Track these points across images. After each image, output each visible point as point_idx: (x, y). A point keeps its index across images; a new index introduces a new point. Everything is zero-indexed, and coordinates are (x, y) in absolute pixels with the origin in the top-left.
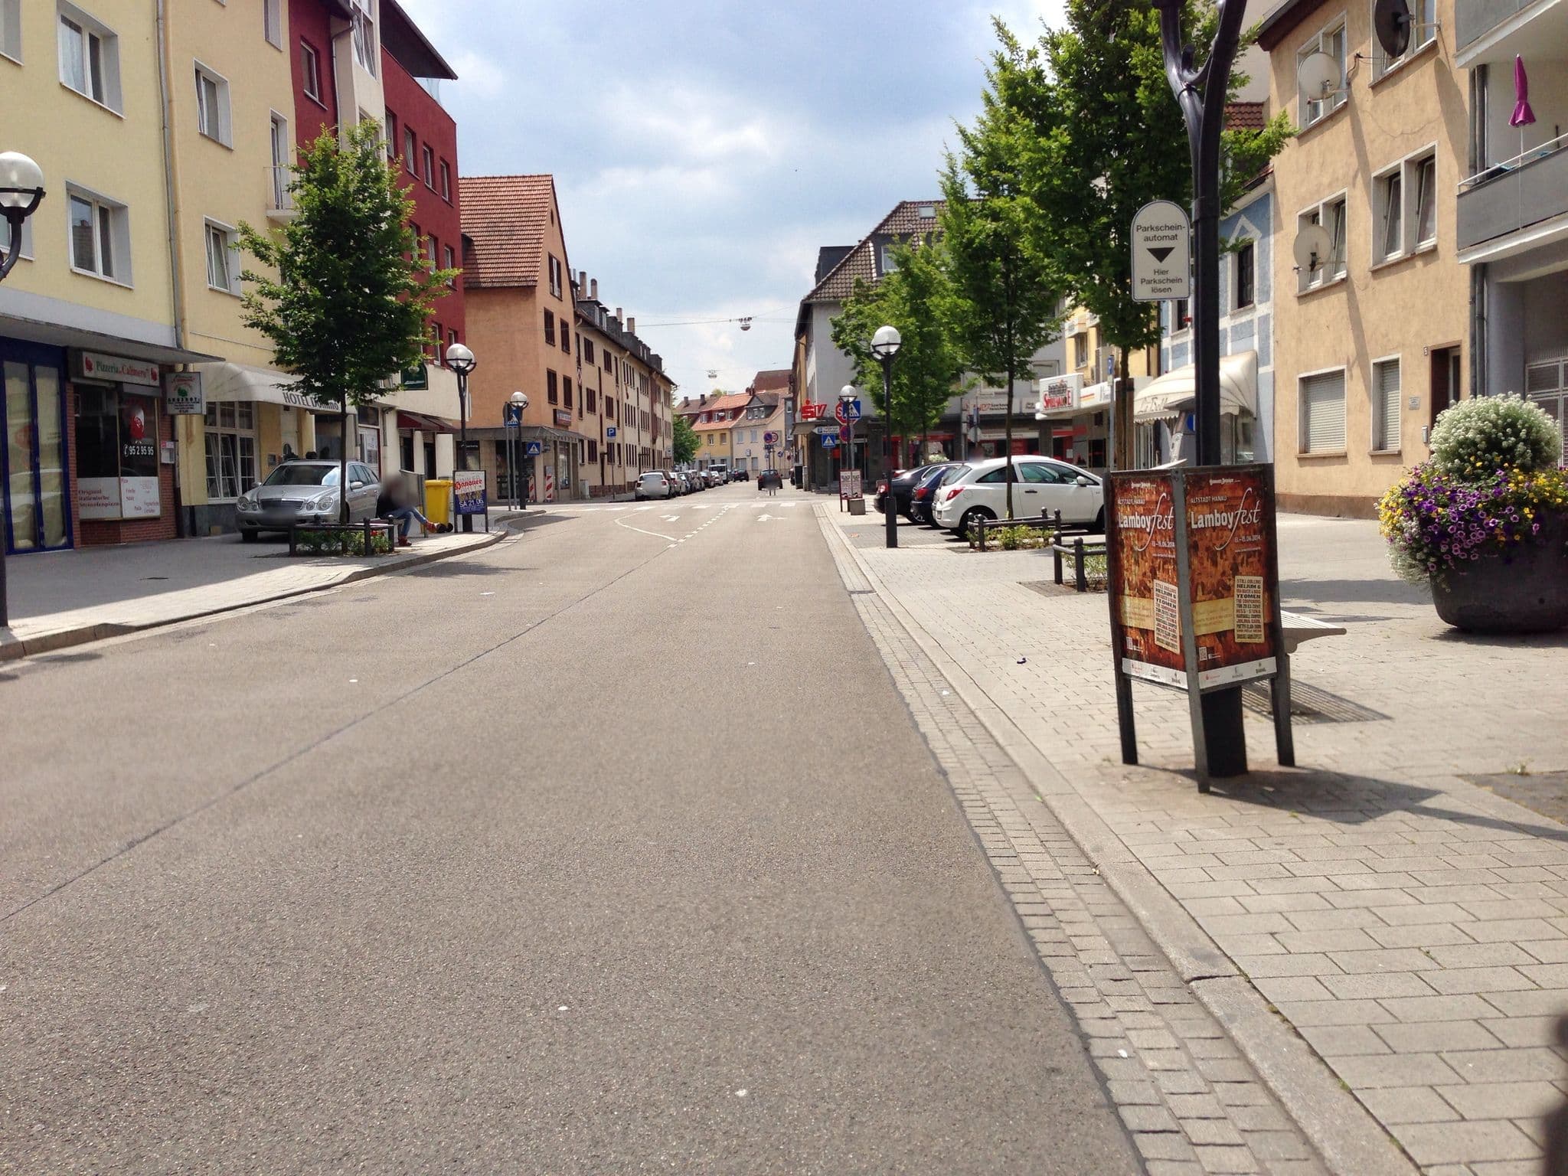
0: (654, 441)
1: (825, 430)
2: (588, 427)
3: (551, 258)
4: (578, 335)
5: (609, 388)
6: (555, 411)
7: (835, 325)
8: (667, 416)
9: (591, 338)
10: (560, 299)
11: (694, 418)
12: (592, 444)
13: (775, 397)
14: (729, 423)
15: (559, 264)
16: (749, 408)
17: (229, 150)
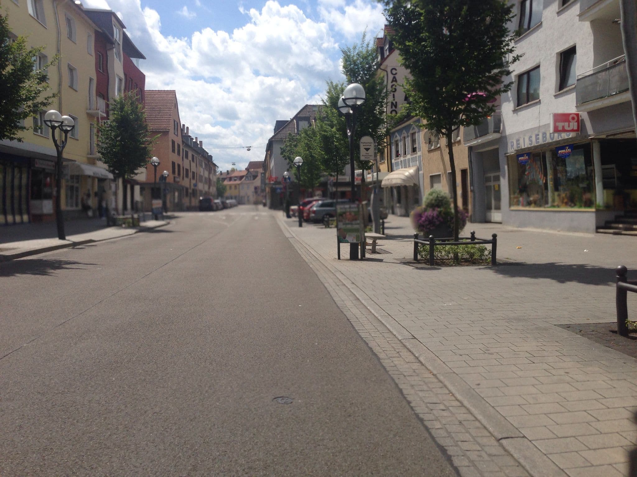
0: (209, 188)
1: (277, 186)
2: (186, 183)
3: (174, 121)
4: (183, 150)
5: (194, 169)
6: (174, 178)
7: (281, 149)
8: (214, 179)
9: (187, 150)
10: (177, 135)
11: (224, 179)
12: (187, 189)
13: (257, 172)
14: (238, 182)
15: (177, 124)
16: (246, 176)
17: (76, 91)
